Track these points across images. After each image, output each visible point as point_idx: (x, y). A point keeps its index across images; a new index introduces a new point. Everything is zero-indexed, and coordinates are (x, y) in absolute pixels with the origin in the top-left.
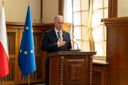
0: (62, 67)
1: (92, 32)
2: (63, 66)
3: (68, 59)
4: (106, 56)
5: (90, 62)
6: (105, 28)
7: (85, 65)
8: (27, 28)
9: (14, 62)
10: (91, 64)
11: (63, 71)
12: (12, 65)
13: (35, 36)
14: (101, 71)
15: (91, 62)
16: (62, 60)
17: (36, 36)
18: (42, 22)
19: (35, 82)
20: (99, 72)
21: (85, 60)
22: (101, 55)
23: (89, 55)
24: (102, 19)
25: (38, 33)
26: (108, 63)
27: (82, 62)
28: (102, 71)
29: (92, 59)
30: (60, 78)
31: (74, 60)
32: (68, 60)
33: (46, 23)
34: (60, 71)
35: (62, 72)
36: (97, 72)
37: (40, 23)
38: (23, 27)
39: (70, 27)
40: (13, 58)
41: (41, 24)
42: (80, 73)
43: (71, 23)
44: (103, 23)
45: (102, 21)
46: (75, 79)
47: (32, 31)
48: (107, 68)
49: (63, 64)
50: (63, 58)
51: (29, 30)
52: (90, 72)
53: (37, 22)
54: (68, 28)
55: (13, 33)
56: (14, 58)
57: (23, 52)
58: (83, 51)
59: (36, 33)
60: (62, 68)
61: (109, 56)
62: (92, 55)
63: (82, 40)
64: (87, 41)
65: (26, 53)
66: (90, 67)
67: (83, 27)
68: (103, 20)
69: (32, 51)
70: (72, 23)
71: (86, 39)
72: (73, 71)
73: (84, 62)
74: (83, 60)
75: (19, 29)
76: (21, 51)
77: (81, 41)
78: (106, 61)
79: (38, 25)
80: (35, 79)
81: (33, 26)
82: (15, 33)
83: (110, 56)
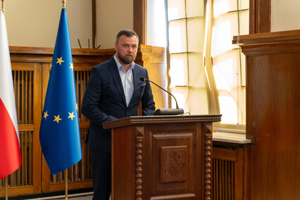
0: (140, 151)
1: (211, 68)
2: (142, 149)
3: (153, 133)
4: (245, 123)
5: (205, 138)
6: (244, 57)
7: (195, 145)
8: (60, 61)
9: (31, 141)
10: (209, 145)
11: (142, 161)
12: (28, 149)
13: (79, 79)
14: (234, 159)
15: (209, 139)
16: (140, 134)
17: (83, 79)
18: (96, 46)
19: (82, 186)
20: (231, 162)
21: (195, 135)
22: (235, 123)
23: (202, 123)
24: (235, 37)
25: (86, 72)
26: (249, 141)
27: (188, 139)
28: (237, 160)
29: (210, 132)
30: (136, 178)
31: (168, 135)
32: (154, 136)
33: (105, 48)
34: (136, 161)
35: (140, 163)
36: (224, 161)
37: (91, 47)
38: (50, 59)
39: (161, 56)
40: (28, 132)
41: (94, 51)
42: (184, 164)
43: (163, 48)
44: (237, 46)
45: (234, 42)
46: (171, 180)
47: (72, 67)
48: (249, 152)
49: (142, 144)
50: (141, 130)
51: (65, 65)
52: (206, 162)
53: (85, 46)
54: (156, 59)
55: (29, 72)
56: (32, 132)
57: (51, 117)
58: (188, 114)
59: (83, 72)
60: (140, 154)
61: (252, 123)
62: (210, 123)
63: (190, 88)
64: (201, 89)
65: (57, 119)
66: (206, 150)
67: (191, 57)
68: (238, 39)
69: (72, 116)
70: (165, 46)
71: (200, 83)
72: (167, 161)
73: (191, 139)
74: (190, 135)
75: (42, 63)
76: (46, 115)
77: (187, 89)
78: (245, 136)
79: (87, 54)
80: (81, 179)
81: (73, 56)
82: (33, 72)
83: (254, 123)
